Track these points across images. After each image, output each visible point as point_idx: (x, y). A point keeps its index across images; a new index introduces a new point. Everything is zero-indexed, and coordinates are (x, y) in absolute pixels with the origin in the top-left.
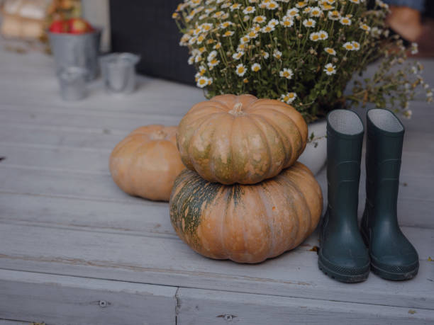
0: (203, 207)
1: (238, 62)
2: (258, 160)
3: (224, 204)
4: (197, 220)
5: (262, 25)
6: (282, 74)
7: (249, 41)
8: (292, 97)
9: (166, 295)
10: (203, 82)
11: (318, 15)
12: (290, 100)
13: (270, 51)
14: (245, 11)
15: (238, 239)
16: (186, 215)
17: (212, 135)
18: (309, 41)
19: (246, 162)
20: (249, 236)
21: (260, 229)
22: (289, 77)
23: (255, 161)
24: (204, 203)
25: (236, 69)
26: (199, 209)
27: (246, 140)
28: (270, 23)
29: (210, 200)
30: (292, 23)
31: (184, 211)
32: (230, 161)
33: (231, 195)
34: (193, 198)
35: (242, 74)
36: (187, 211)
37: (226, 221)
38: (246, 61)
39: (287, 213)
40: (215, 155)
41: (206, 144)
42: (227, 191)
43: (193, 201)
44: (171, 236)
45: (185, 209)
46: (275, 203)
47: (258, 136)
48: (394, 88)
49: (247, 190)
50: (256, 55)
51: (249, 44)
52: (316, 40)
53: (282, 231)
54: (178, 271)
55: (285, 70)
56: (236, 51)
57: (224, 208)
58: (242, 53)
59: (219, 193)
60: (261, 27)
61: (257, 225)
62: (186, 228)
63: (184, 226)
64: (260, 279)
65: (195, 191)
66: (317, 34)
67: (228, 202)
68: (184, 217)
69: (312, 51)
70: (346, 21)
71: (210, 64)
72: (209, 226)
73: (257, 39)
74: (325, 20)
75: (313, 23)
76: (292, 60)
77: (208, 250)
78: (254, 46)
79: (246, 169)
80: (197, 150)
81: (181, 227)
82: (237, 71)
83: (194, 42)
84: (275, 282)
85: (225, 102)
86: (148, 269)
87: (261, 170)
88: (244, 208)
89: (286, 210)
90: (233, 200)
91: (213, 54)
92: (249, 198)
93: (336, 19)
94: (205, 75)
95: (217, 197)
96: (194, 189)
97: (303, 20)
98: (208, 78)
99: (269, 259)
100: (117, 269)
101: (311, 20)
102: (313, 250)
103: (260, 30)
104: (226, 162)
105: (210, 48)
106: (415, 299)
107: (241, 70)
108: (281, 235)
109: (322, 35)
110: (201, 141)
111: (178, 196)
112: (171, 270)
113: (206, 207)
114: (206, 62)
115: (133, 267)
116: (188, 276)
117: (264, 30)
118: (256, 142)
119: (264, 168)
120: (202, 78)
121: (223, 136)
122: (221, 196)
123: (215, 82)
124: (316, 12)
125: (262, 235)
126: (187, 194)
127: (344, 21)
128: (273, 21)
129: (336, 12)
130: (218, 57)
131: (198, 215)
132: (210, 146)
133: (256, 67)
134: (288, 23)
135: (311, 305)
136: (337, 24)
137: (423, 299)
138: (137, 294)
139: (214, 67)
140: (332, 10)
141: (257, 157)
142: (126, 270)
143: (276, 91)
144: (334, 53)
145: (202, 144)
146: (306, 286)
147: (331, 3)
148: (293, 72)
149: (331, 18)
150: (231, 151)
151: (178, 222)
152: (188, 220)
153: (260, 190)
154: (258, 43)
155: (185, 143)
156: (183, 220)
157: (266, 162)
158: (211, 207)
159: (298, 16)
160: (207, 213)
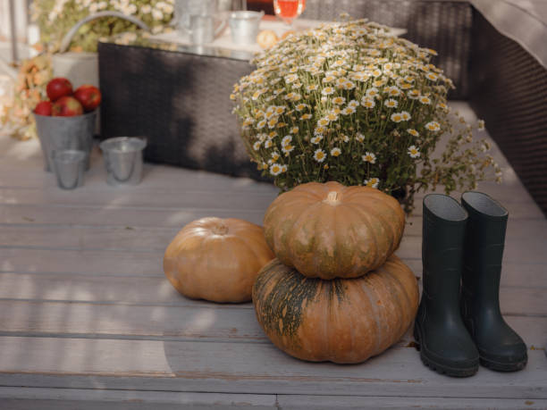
0: (303, 305)
1: (316, 147)
2: (366, 251)
3: (326, 301)
4: (297, 320)
5: (342, 107)
6: (364, 158)
7: (327, 124)
8: (374, 182)
9: (265, 404)
10: (276, 170)
11: (397, 95)
12: (374, 186)
13: (350, 134)
14: (324, 92)
15: (346, 337)
16: (284, 315)
17: (315, 227)
18: (391, 122)
19: (353, 254)
20: (357, 333)
21: (367, 325)
22: (373, 162)
23: (363, 252)
24: (305, 301)
25: (314, 154)
26: (300, 308)
27: (351, 232)
28: (350, 104)
29: (310, 297)
30: (373, 104)
31: (281, 312)
32: (336, 253)
33: (332, 290)
34: (291, 296)
35: (322, 160)
36: (285, 311)
37: (331, 319)
38: (324, 145)
39: (393, 307)
40: (321, 248)
41: (311, 236)
42: (326, 287)
43: (291, 299)
44: (253, 340)
45: (282, 308)
46: (379, 297)
47: (364, 226)
48: (463, 168)
49: (349, 284)
50: (336, 139)
51: (328, 126)
52: (398, 121)
53: (388, 327)
54: (276, 378)
55: (367, 154)
56: (313, 136)
57: (326, 305)
58: (321, 137)
59: (319, 289)
60: (341, 109)
61: (365, 321)
62: (284, 329)
63: (281, 326)
64: (366, 380)
65: (291, 289)
66: (398, 114)
67: (331, 299)
68: (281, 317)
69: (396, 133)
70: (425, 99)
71: (284, 150)
72: (311, 325)
73: (337, 121)
74: (405, 99)
75: (395, 104)
76: (372, 143)
77: (310, 351)
78: (333, 130)
79: (353, 262)
80: (300, 243)
81: (278, 328)
82: (315, 157)
83: (263, 126)
84: (383, 381)
85: (314, 191)
86: (243, 377)
87: (368, 262)
88: (350, 303)
89: (391, 304)
90: (335, 297)
91: (288, 138)
92: (353, 293)
93: (416, 98)
94: (278, 162)
95: (318, 293)
96: (290, 286)
97: (384, 100)
98: (282, 165)
99: (373, 358)
100: (207, 380)
101: (392, 100)
102: (411, 345)
103: (341, 112)
104: (332, 255)
105: (283, 132)
106: (531, 390)
107: (320, 156)
108: (388, 331)
109: (404, 116)
110: (303, 234)
111: (271, 294)
112: (268, 377)
113: (307, 305)
114: (280, 147)
115: (224, 376)
116: (287, 381)
117: (344, 112)
118: (363, 232)
119: (372, 261)
120: (274, 165)
121: (327, 228)
122: (321, 293)
123: (290, 170)
124: (394, 92)
125: (370, 331)
126: (283, 293)
127: (424, 100)
128: (353, 102)
129: (415, 92)
130: (293, 142)
131: (298, 315)
132: (314, 238)
133: (336, 151)
134: (370, 104)
135: (424, 403)
136: (417, 103)
137: (539, 389)
138: (233, 404)
139: (291, 153)
140: (412, 89)
141: (365, 249)
142: (218, 380)
143: (353, 177)
144: (417, 134)
145: (306, 237)
146: (417, 384)
147: (410, 82)
148: (376, 156)
149: (411, 97)
150: (337, 244)
151: (273, 324)
152: (287, 320)
153: (363, 284)
154: (339, 126)
155: (282, 237)
156: (281, 321)
157: (373, 254)
158: (313, 304)
159: (378, 96)
160: (309, 311)
